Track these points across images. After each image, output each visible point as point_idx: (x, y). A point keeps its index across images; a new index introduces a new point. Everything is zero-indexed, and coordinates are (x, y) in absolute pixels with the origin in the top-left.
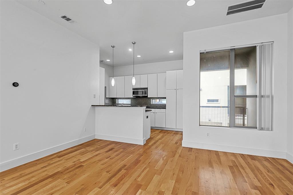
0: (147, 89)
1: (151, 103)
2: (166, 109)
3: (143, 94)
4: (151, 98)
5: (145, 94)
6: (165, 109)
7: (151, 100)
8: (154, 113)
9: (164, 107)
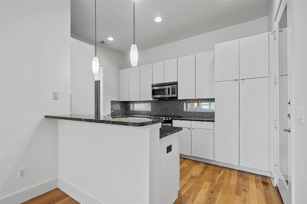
0: (176, 83)
1: (185, 110)
2: (214, 121)
3: (169, 94)
4: (183, 100)
5: (172, 94)
6: (212, 121)
7: (185, 104)
8: (189, 128)
9: (209, 117)
